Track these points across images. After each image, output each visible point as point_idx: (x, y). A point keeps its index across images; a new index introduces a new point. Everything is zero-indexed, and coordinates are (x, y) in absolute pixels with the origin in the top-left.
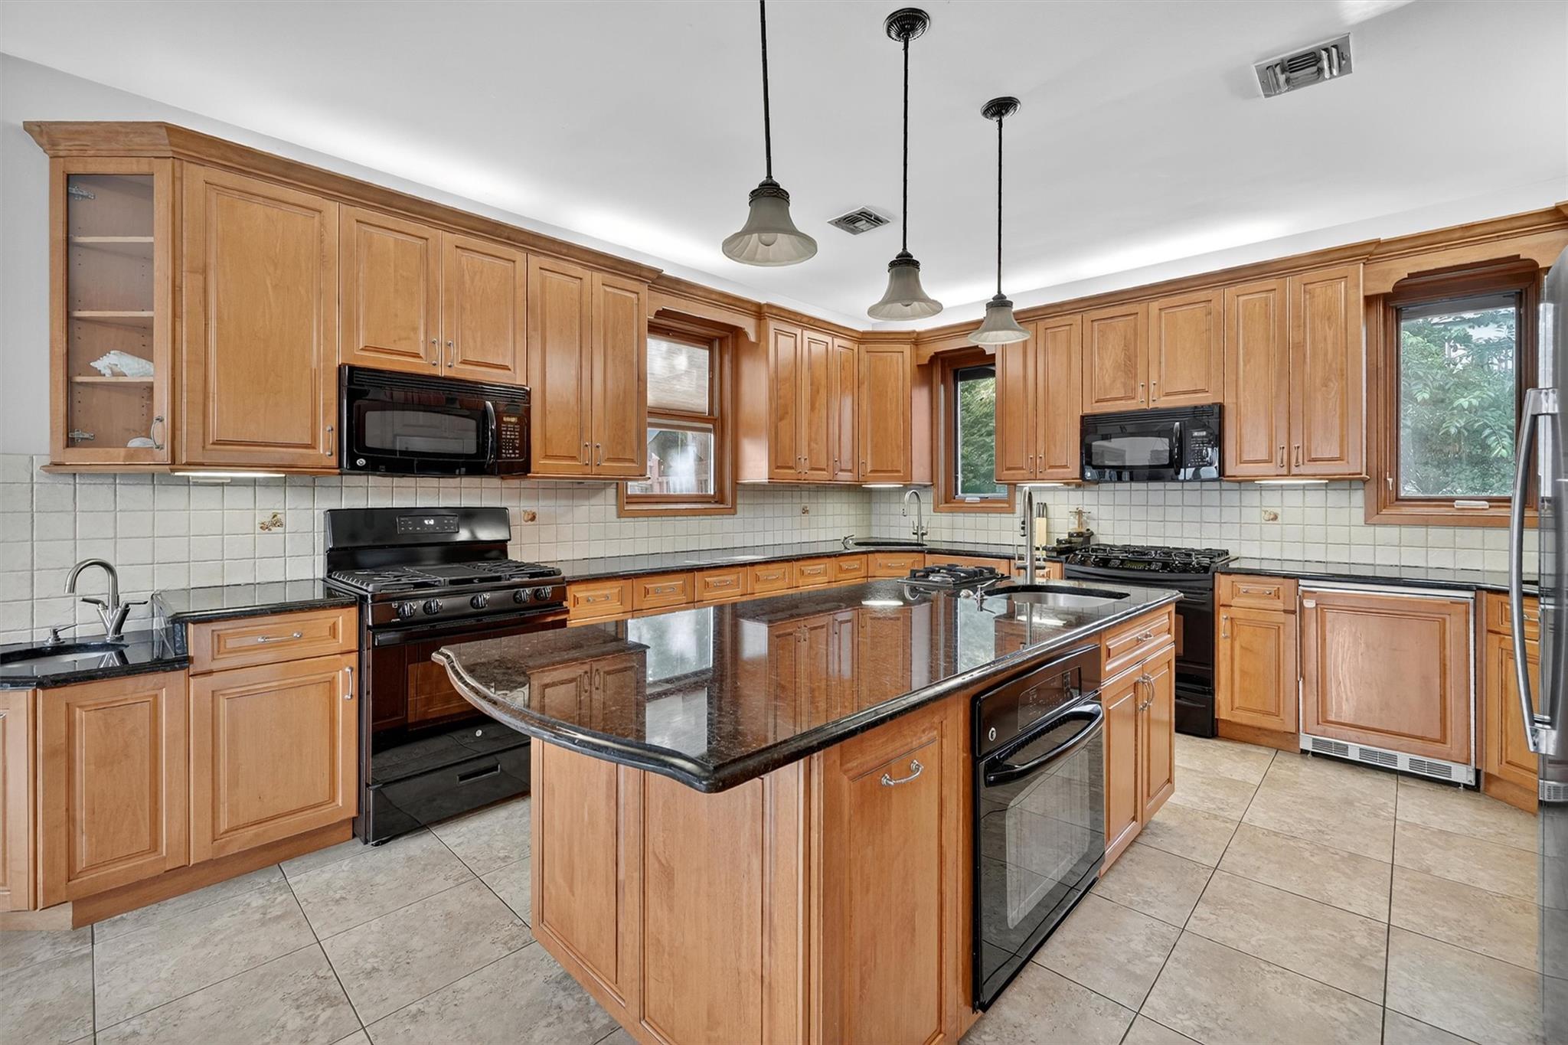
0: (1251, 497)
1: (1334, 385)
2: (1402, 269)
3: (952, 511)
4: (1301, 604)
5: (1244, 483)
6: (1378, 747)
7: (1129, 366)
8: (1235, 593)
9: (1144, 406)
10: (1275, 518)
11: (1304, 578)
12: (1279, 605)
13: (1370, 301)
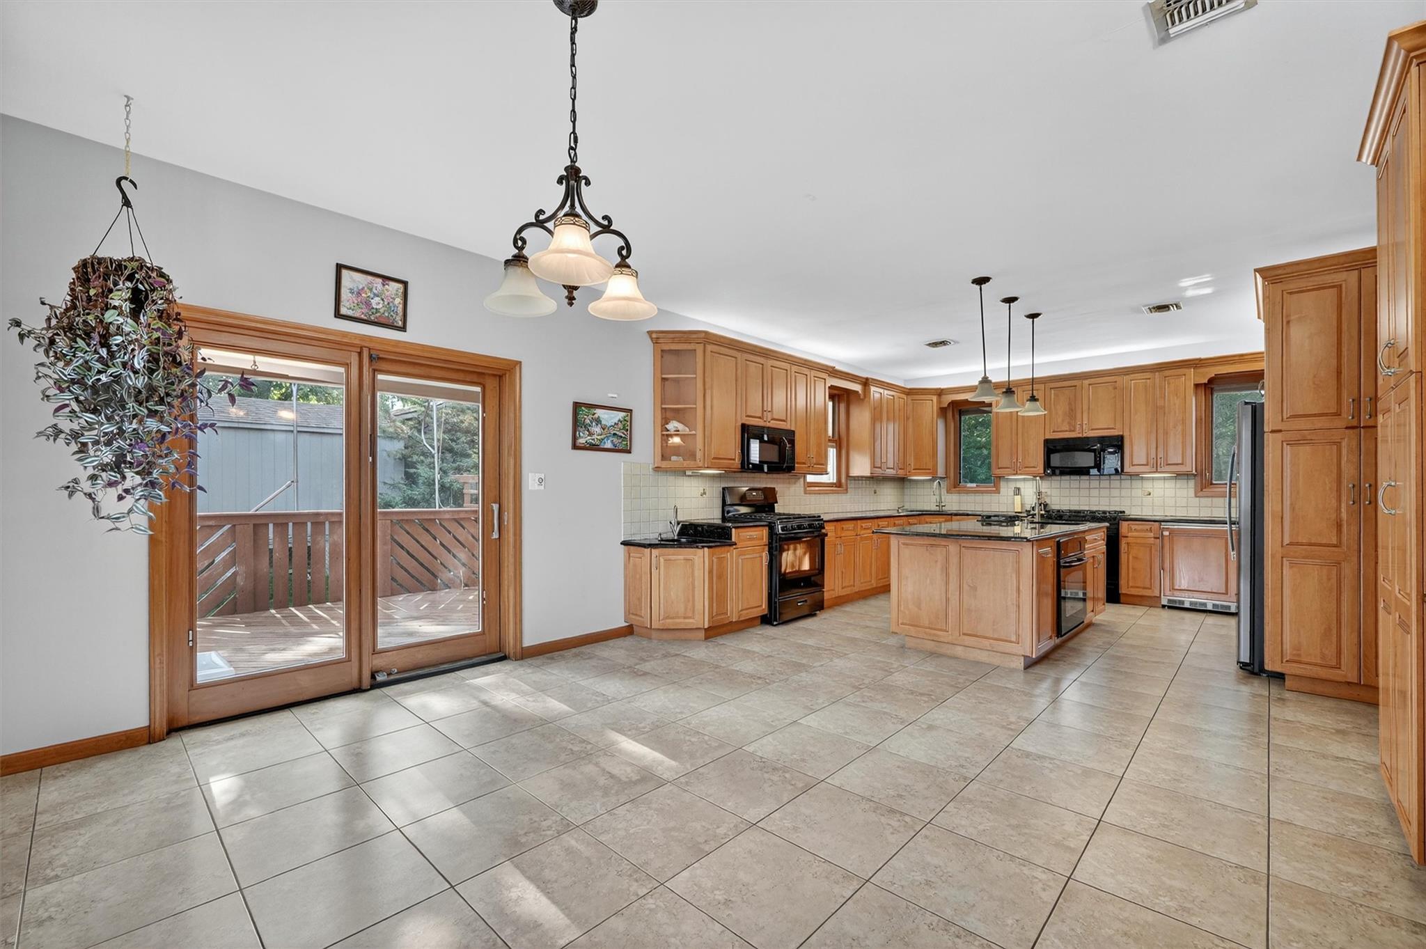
0: (1137, 484)
1: (1180, 428)
2: (1213, 372)
3: (959, 493)
4: (1162, 534)
5: (1134, 476)
6: (1198, 599)
7: (1071, 414)
8: (1130, 530)
9: (1080, 435)
10: (1150, 494)
11: (1164, 521)
12: (1152, 535)
13: (1197, 386)
